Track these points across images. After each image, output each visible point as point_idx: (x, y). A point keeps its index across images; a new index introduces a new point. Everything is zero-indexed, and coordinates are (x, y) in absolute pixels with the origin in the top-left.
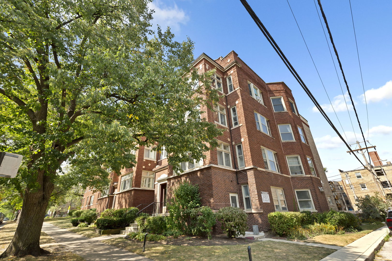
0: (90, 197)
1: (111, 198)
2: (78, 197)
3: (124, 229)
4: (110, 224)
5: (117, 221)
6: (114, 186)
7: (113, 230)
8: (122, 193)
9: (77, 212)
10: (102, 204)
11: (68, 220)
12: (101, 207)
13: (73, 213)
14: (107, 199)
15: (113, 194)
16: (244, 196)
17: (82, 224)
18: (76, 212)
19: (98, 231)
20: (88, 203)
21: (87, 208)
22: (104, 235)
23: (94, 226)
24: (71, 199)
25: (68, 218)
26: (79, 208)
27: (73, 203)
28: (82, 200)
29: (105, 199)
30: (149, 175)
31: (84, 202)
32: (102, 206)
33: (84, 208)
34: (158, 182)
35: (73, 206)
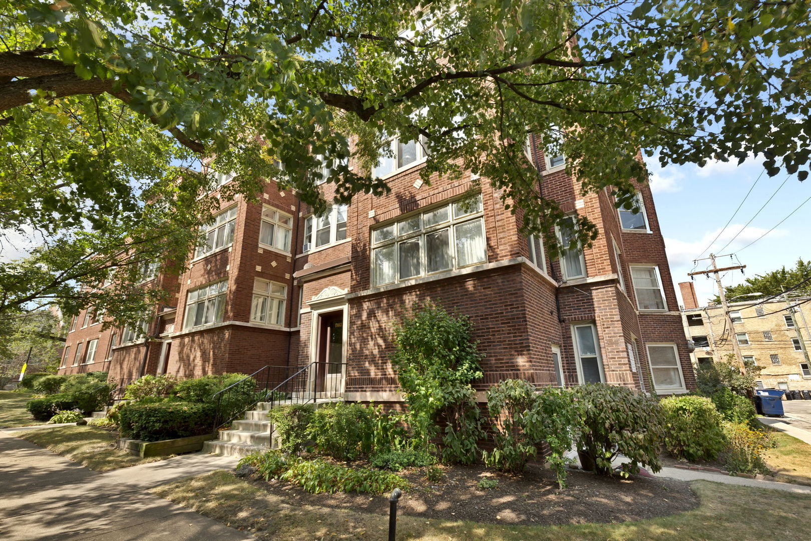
0: (85, 344)
1: (154, 347)
2: (49, 343)
3: (216, 438)
4: (170, 424)
5: (195, 413)
6: (162, 317)
7: (180, 442)
8: (192, 335)
9: (49, 379)
10: (126, 363)
11: (21, 401)
12: (121, 368)
13: (36, 383)
14: (143, 350)
15: (161, 338)
16: (579, 355)
17: (66, 416)
18: (43, 379)
19: (125, 446)
20: (79, 359)
21: (77, 370)
22: (150, 459)
23: (106, 422)
24: (28, 348)
25: (20, 395)
26: (54, 368)
27: (35, 356)
28: (60, 350)
29: (135, 350)
30: (273, 292)
31: (69, 356)
32: (125, 366)
33: (68, 369)
34: (312, 309)
35: (36, 365)
